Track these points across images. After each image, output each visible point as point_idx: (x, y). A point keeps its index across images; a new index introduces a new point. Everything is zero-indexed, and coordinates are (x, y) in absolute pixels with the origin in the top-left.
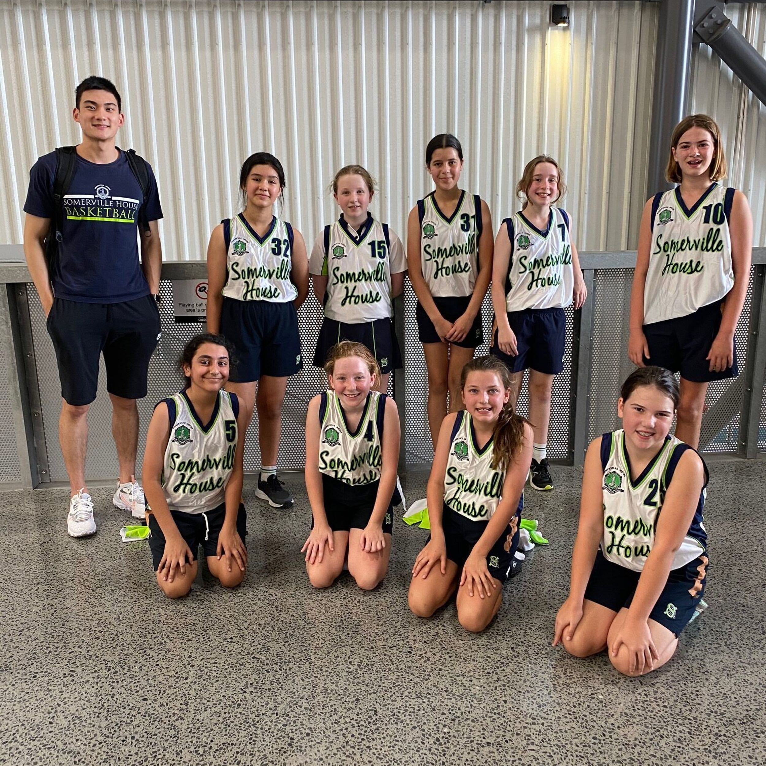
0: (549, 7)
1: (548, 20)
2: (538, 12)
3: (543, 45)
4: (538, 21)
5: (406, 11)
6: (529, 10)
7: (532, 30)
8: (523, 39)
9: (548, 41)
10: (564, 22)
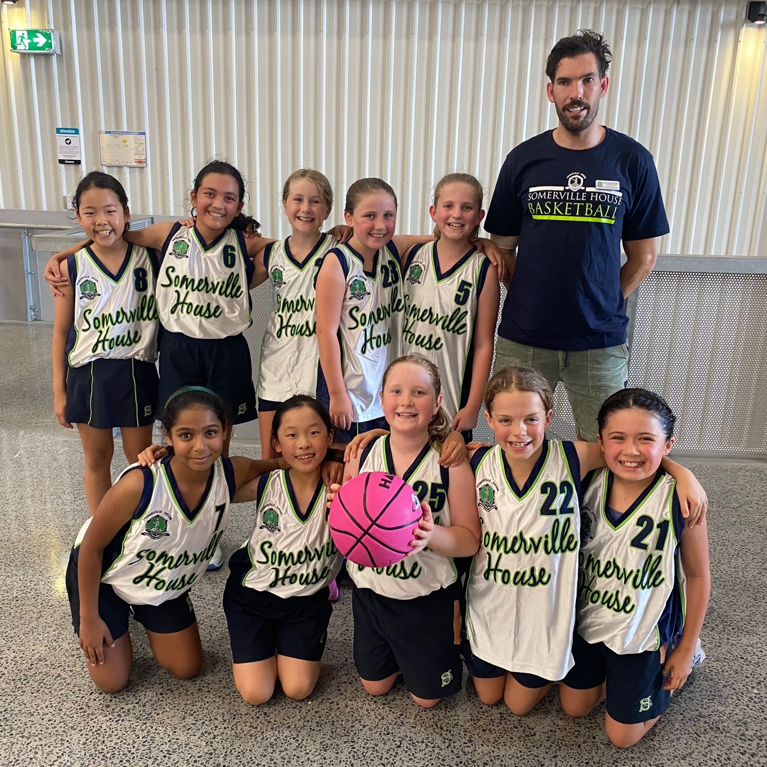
0: (746, 4)
1: (744, 16)
2: (734, 9)
3: (737, 41)
4: (733, 17)
5: (600, 5)
6: (726, 4)
7: (726, 27)
8: (716, 35)
9: (742, 38)
10: (762, 20)
